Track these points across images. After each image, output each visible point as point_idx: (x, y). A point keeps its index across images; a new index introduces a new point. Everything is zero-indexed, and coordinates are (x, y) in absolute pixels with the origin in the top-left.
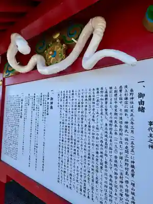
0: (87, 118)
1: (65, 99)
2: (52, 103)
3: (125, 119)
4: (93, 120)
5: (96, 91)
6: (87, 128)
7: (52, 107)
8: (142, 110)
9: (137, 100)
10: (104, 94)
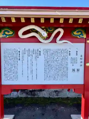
0: (56, 58)
1: (47, 52)
2: (40, 53)
3: (66, 57)
4: (57, 58)
5: (58, 50)
6: (56, 61)
7: (40, 55)
8: (70, 55)
9: (69, 53)
10: (61, 51)
